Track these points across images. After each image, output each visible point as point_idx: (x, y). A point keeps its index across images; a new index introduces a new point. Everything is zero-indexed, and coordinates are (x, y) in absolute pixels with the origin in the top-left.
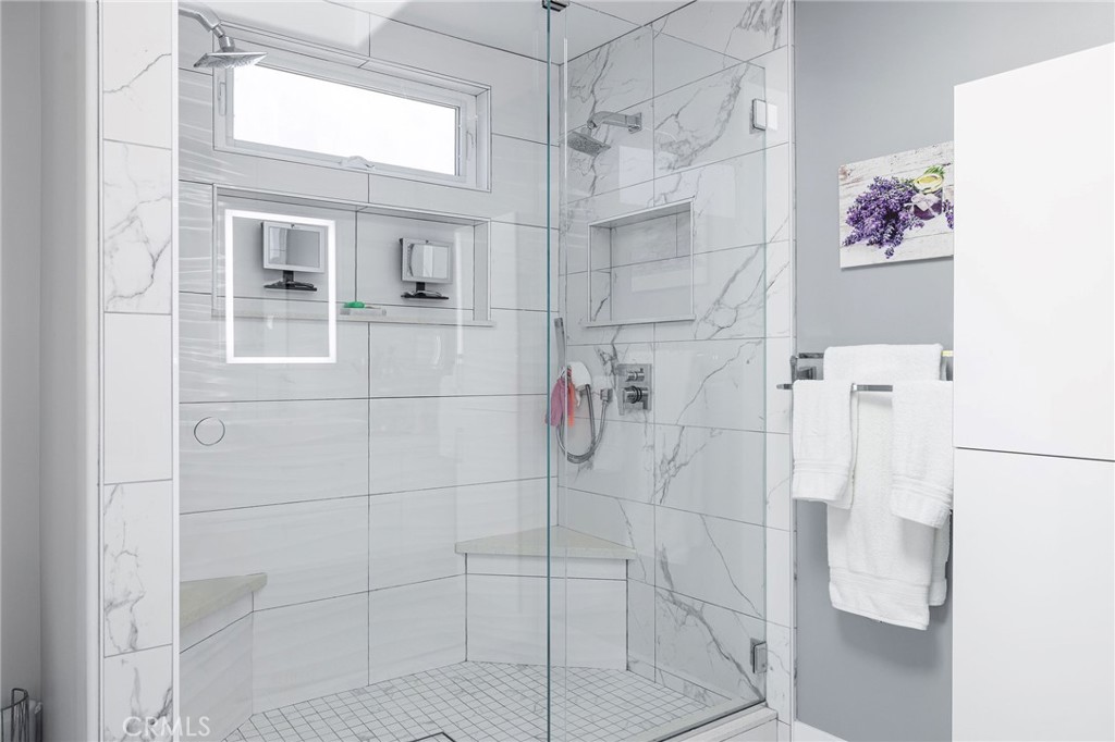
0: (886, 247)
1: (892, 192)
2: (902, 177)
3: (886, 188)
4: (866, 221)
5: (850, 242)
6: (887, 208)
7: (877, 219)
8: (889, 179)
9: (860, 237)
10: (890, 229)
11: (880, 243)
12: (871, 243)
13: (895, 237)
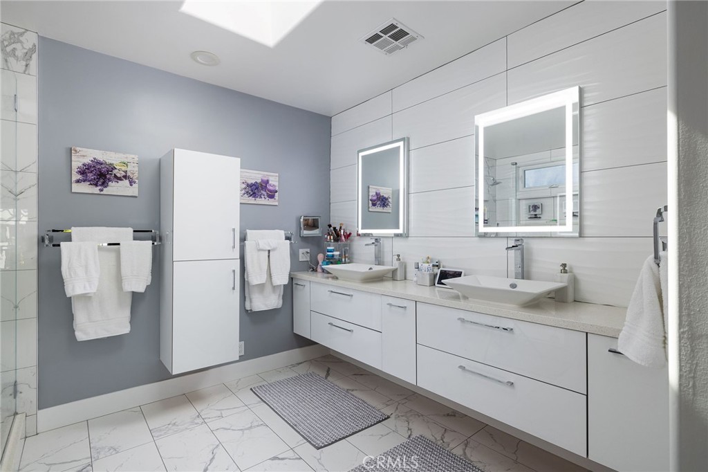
0: (100, 187)
1: (103, 166)
2: (108, 161)
3: (100, 163)
4: (88, 175)
5: (78, 181)
6: (100, 172)
7: (95, 175)
8: (102, 160)
9: (84, 181)
10: (102, 180)
11: (96, 185)
12: (91, 184)
13: (104, 184)
